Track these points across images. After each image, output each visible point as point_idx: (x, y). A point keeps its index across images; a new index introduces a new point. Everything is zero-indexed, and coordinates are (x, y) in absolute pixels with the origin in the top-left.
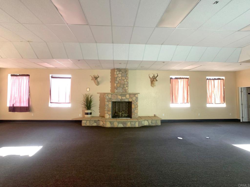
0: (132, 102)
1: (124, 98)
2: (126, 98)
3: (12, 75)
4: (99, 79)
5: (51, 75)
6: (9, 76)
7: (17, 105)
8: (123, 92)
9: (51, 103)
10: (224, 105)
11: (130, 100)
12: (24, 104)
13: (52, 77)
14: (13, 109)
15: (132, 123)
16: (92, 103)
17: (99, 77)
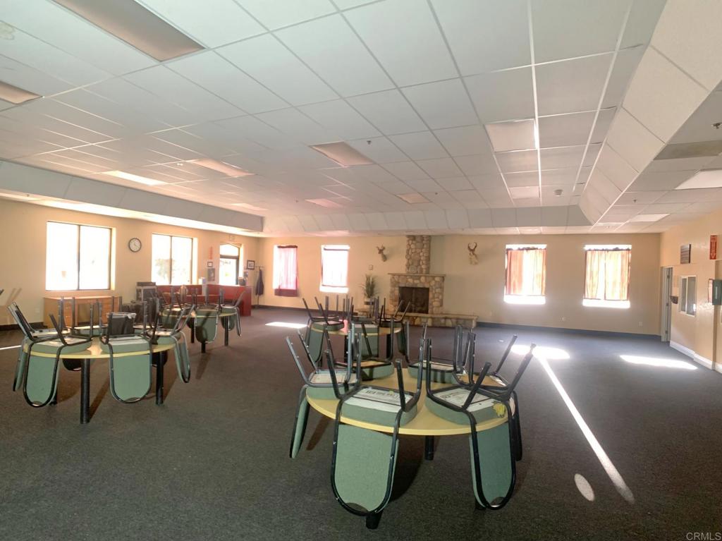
0: (430, 290)
1: (416, 282)
2: (421, 282)
3: (280, 247)
4: (385, 252)
5: (323, 247)
6: (275, 247)
7: (284, 287)
8: (417, 273)
9: (323, 285)
10: (626, 305)
11: (427, 286)
12: (292, 287)
13: (325, 249)
14: (280, 292)
15: (422, 320)
16: (375, 289)
17: (384, 248)
